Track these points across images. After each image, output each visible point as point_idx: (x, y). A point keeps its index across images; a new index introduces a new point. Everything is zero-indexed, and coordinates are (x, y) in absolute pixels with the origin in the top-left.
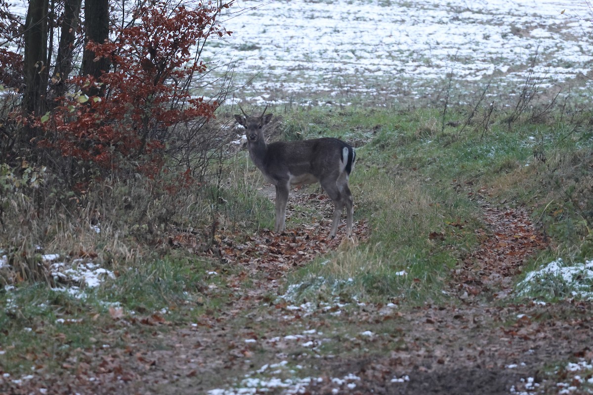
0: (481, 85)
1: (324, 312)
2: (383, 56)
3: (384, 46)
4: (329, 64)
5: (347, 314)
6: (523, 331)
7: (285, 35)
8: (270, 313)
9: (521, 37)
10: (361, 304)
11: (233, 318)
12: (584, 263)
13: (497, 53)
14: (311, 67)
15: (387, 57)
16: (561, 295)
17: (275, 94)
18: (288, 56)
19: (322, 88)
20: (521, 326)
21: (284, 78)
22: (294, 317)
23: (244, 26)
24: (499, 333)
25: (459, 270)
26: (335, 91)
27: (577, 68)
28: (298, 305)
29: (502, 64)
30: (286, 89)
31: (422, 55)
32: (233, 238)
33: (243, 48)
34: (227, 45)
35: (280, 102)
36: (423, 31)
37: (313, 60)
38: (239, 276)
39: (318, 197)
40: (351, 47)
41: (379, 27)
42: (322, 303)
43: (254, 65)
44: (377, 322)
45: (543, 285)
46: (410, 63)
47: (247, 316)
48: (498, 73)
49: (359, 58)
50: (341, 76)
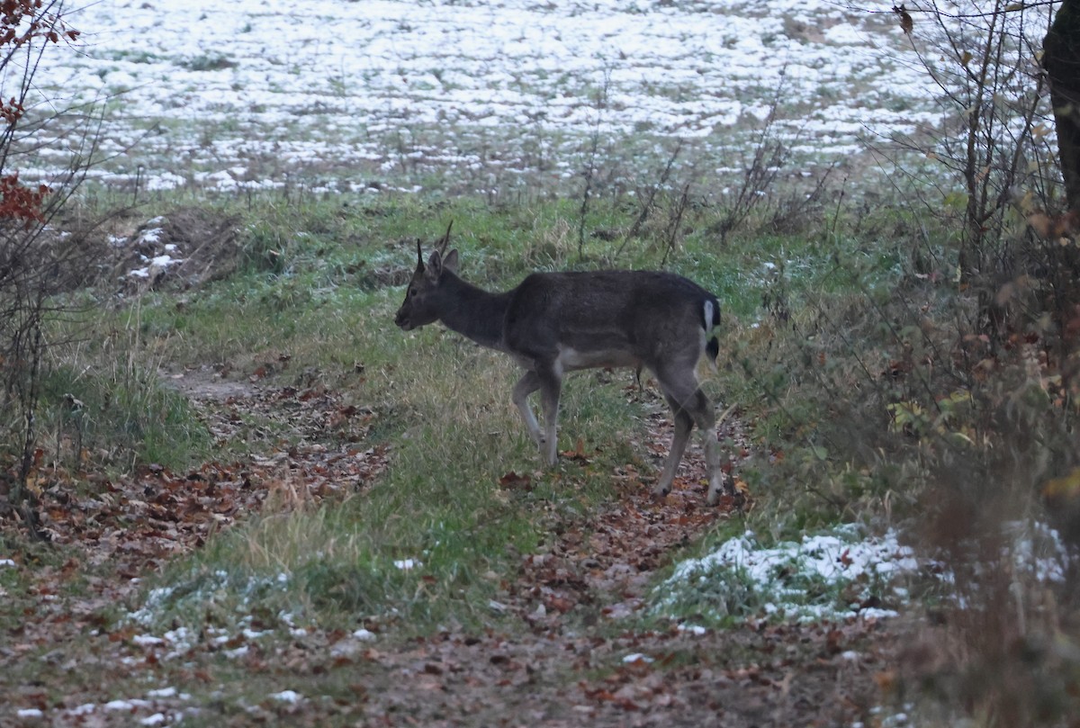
0: (708, 147)
1: (211, 649)
2: (503, 84)
3: (506, 62)
4: (383, 100)
5: (261, 654)
6: (627, 692)
7: (292, 36)
8: (95, 651)
9: (804, 42)
10: (299, 632)
11: (14, 661)
12: (800, 541)
13: (750, 77)
14: (342, 107)
15: (511, 86)
16: (741, 611)
17: (259, 165)
18: (295, 83)
19: (362, 154)
20: (625, 680)
21: (282, 130)
22: (143, 660)
23: (204, 17)
24: (575, 694)
25: (541, 557)
26: (389, 159)
27: (920, 110)
28: (160, 634)
29: (757, 102)
30: (284, 155)
31: (587, 82)
32: (72, 486)
33: (200, 65)
34: (165, 58)
35: (268, 183)
36: (593, 29)
37: (347, 92)
38: (63, 570)
39: (299, 394)
40: (434, 64)
41: (498, 20)
42: (211, 630)
43: (219, 101)
44: (317, 670)
45: (702, 590)
46: (560, 99)
47: (44, 658)
48: (747, 120)
49: (449, 87)
50: (407, 127)
